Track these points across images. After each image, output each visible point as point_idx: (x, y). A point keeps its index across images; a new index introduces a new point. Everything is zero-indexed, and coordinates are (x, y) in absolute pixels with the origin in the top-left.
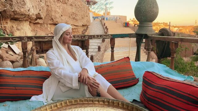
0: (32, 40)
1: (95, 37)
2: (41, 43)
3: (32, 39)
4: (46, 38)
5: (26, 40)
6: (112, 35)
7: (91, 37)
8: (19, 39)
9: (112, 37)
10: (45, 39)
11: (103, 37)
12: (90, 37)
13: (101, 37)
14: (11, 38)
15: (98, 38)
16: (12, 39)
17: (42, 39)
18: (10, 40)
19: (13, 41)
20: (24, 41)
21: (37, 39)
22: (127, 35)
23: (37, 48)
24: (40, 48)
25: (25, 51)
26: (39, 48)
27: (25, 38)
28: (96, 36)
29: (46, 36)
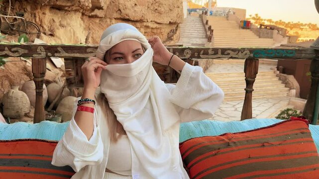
0: (56, 54)
1: (207, 54)
2: (79, 62)
3: (57, 52)
4: (89, 50)
5: (43, 54)
6: (251, 50)
7: (199, 54)
8: (26, 52)
9: (252, 55)
10: (86, 52)
11: (229, 54)
12: (196, 54)
13: (223, 53)
14: (6, 48)
15: (215, 56)
16: (11, 51)
17: (79, 53)
18: (4, 53)
19: (11, 54)
20: (37, 56)
21: (67, 52)
22: (292, 53)
23: (70, 74)
24: (77, 74)
25: (40, 79)
26: (73, 73)
27: (39, 48)
28: (210, 52)
29: (89, 47)
